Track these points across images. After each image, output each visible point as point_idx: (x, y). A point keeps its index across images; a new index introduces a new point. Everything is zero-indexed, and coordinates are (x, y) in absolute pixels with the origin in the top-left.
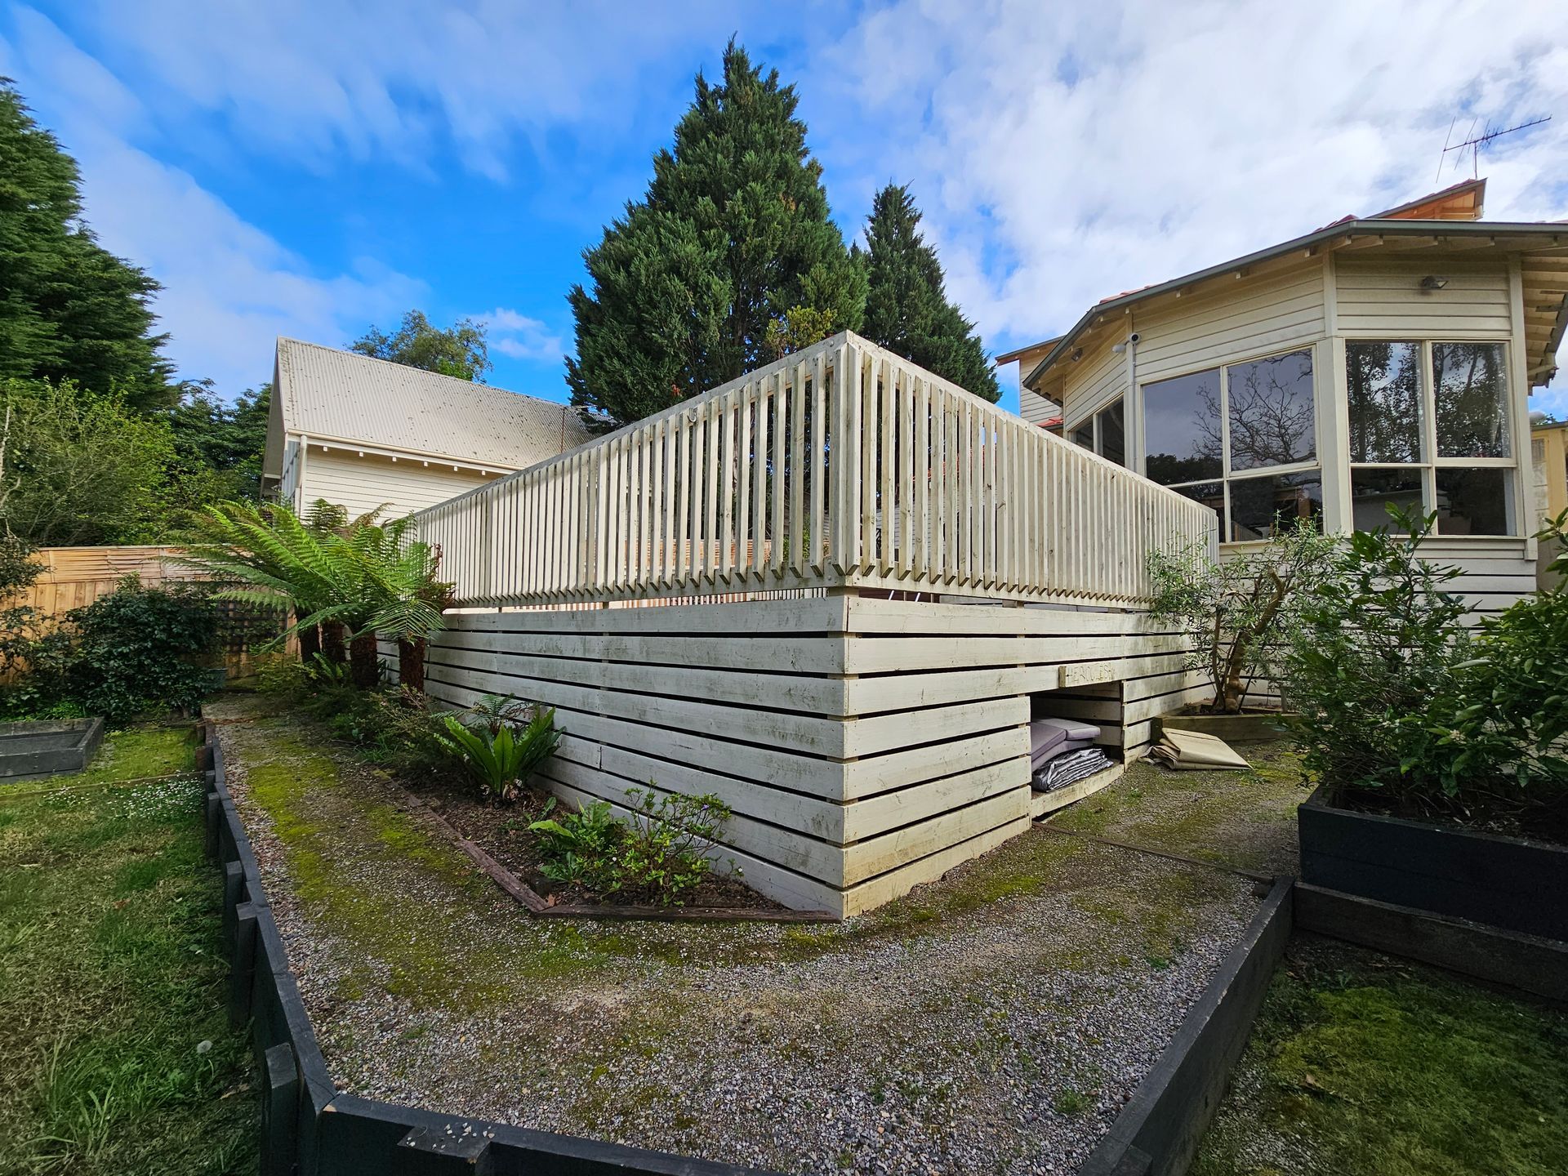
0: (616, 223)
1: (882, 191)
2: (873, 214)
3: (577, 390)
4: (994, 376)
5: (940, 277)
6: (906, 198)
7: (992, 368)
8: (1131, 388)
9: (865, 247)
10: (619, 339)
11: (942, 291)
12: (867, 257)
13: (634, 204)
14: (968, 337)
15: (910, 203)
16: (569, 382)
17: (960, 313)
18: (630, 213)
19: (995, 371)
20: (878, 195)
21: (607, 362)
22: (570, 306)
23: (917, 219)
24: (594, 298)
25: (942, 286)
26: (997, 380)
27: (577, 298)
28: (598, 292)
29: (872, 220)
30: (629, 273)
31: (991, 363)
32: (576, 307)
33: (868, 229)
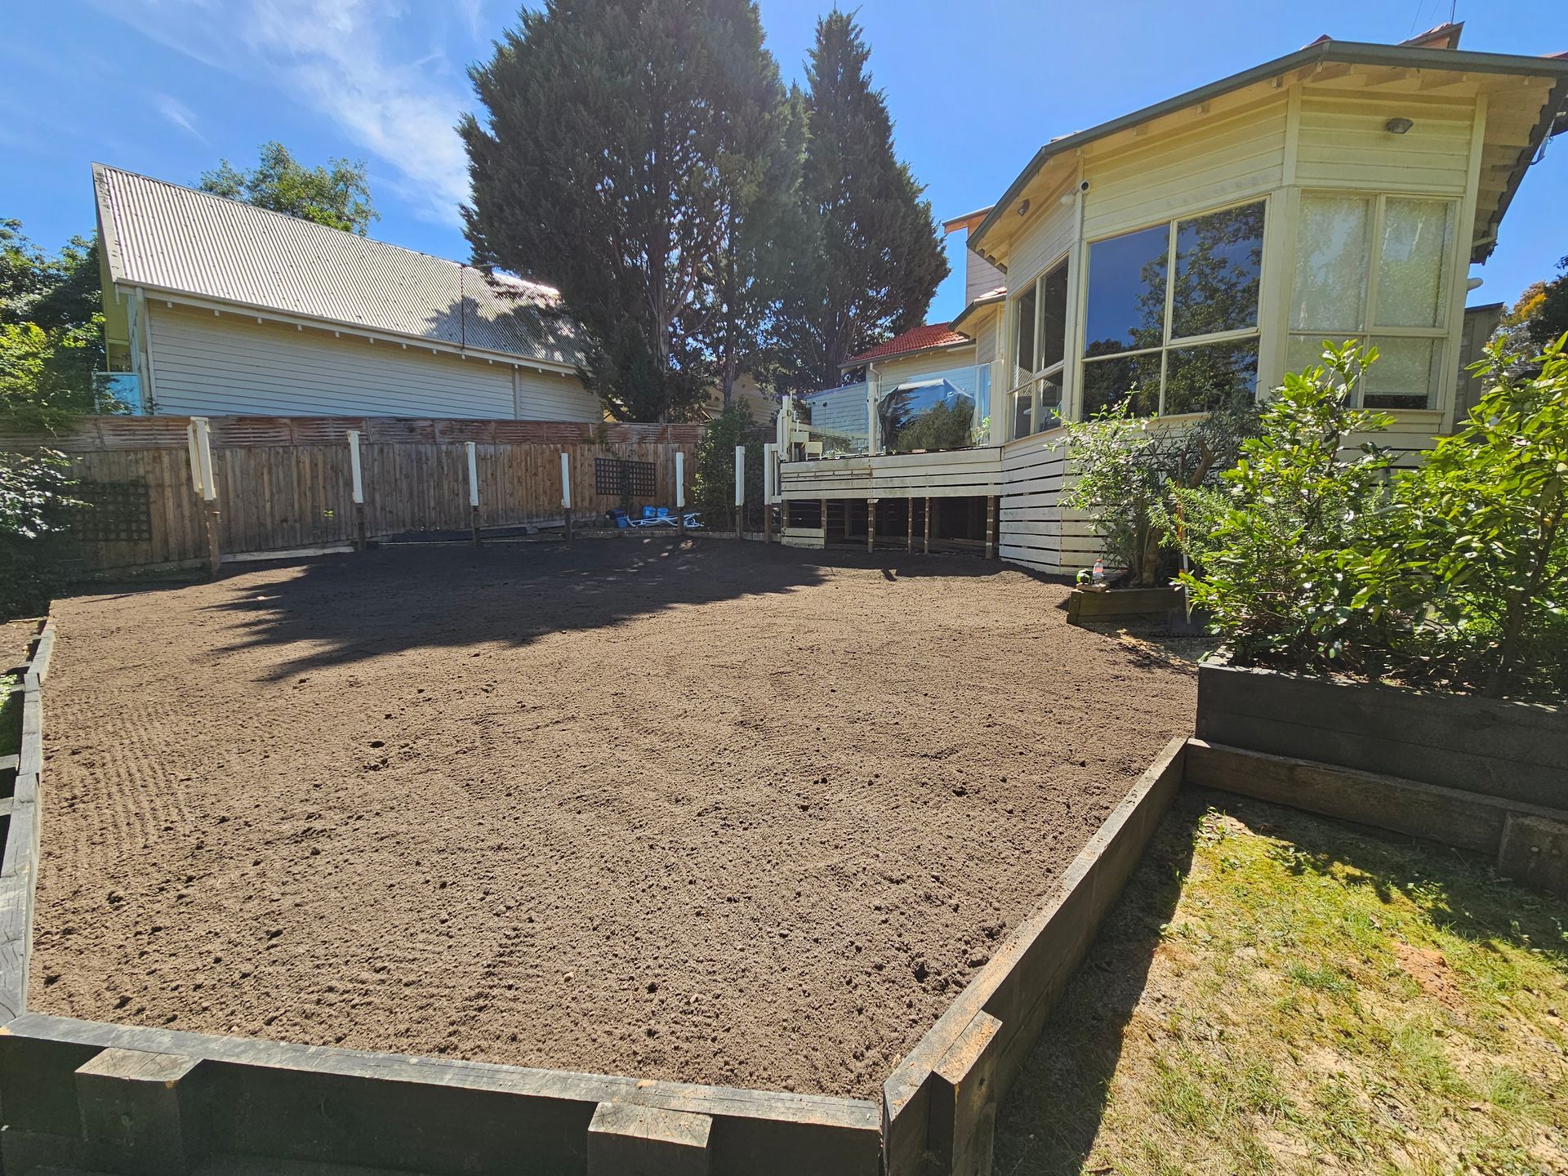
0: (508, 36)
1: (825, 19)
2: (815, 47)
3: (478, 246)
4: (943, 249)
5: (889, 128)
6: (853, 29)
7: (942, 240)
8: (1076, 247)
9: (806, 88)
10: (520, 185)
11: (891, 147)
12: (808, 101)
13: (530, 12)
14: (917, 201)
15: (857, 36)
16: (468, 237)
17: (909, 174)
18: (526, 22)
19: (945, 243)
20: (820, 23)
21: (507, 211)
22: (462, 141)
23: (865, 57)
24: (491, 133)
25: (890, 141)
26: (946, 254)
27: (470, 133)
28: (494, 126)
29: (812, 54)
30: (527, 101)
31: (939, 235)
32: (469, 144)
33: (809, 67)
